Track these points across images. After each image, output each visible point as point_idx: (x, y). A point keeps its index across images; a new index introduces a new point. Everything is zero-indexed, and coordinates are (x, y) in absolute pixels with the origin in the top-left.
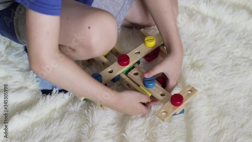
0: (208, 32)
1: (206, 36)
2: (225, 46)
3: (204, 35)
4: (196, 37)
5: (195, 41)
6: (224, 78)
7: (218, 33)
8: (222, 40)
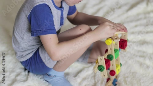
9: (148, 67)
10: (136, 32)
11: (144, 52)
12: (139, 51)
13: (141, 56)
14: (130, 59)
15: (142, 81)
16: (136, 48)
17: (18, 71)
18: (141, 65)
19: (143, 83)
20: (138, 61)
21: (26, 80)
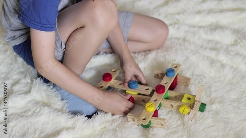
0: (226, 76)
1: (225, 79)
2: (240, 86)
3: (223, 78)
4: (217, 80)
5: (216, 82)
6: (239, 111)
7: (235, 76)
8: (238, 82)
9: (223, 66)
10: (204, 11)
11: (217, 43)
12: (209, 41)
13: (212, 49)
14: (194, 54)
15: (213, 89)
16: (204, 36)
17: (16, 77)
18: (212, 62)
19: (215, 91)
20: (207, 58)
21: (29, 92)
